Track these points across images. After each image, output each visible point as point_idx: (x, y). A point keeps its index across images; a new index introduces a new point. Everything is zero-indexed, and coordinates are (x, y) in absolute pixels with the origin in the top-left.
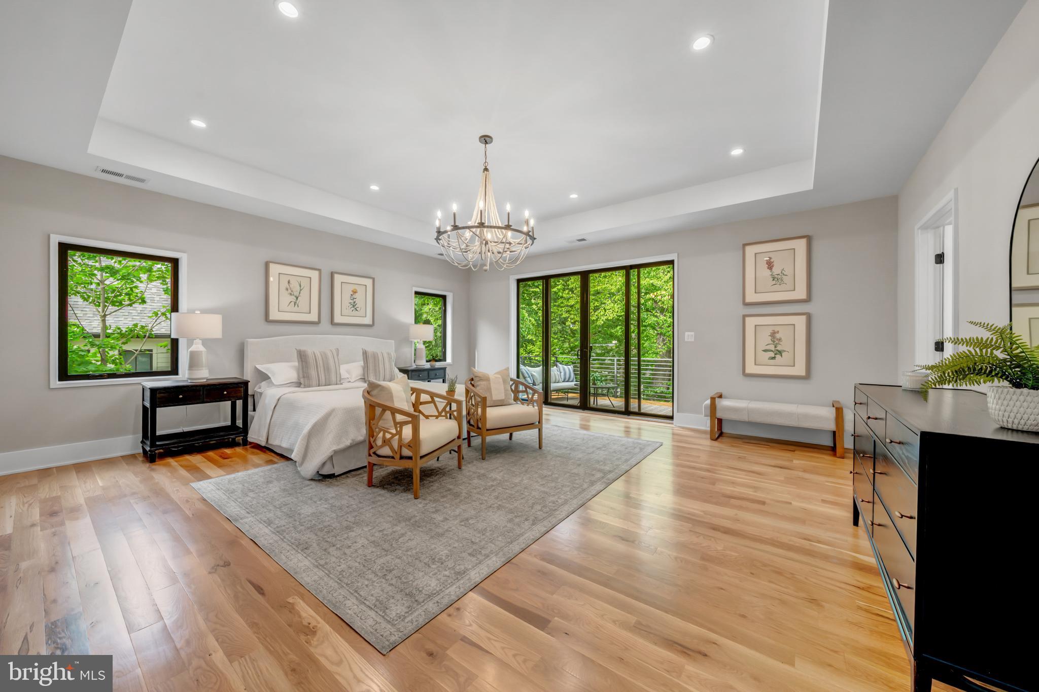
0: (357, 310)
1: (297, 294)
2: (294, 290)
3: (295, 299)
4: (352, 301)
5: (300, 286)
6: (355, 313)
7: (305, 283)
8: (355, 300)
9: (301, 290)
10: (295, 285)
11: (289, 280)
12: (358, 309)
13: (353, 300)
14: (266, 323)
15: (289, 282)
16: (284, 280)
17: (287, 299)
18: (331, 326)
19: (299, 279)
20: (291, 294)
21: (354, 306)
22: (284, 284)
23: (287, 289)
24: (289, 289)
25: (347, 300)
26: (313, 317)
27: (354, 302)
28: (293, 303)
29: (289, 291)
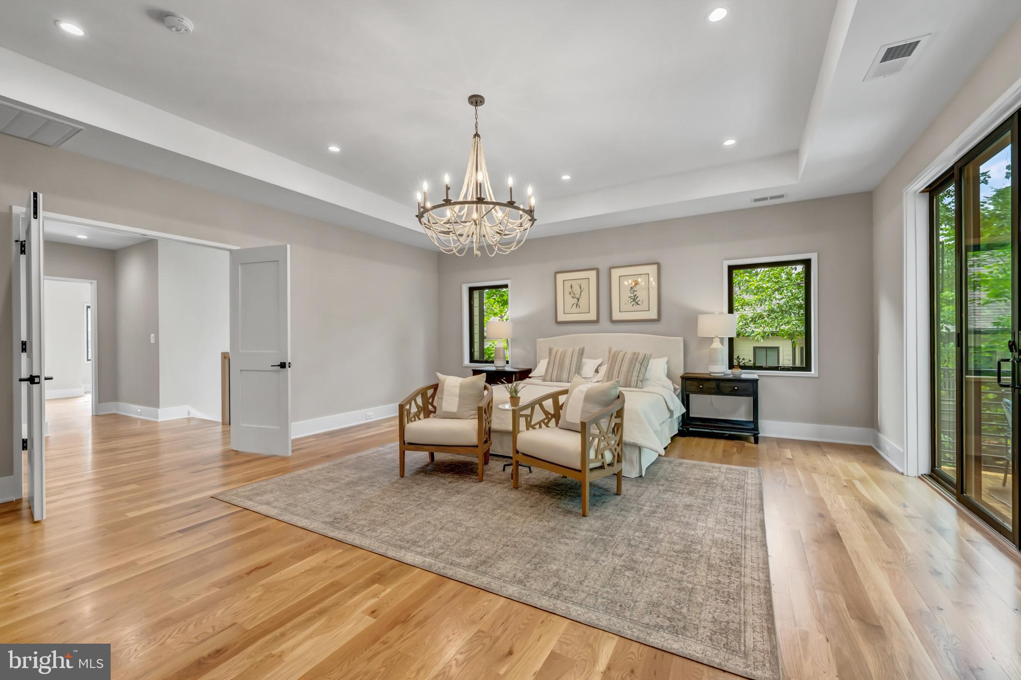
0: (638, 304)
1: (578, 296)
2: (575, 293)
3: (577, 300)
4: (632, 295)
5: (581, 288)
6: (636, 307)
7: (584, 284)
8: (635, 293)
9: (581, 292)
10: (576, 289)
11: (572, 285)
12: (639, 302)
13: (633, 293)
14: (556, 325)
15: (571, 287)
16: (568, 284)
17: (571, 301)
18: (610, 323)
19: (579, 282)
20: (573, 297)
21: (634, 300)
22: (568, 289)
23: (570, 293)
24: (572, 293)
25: (627, 294)
26: (592, 316)
27: (635, 295)
28: (575, 305)
29: (572, 294)
